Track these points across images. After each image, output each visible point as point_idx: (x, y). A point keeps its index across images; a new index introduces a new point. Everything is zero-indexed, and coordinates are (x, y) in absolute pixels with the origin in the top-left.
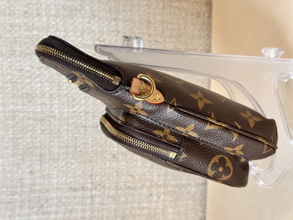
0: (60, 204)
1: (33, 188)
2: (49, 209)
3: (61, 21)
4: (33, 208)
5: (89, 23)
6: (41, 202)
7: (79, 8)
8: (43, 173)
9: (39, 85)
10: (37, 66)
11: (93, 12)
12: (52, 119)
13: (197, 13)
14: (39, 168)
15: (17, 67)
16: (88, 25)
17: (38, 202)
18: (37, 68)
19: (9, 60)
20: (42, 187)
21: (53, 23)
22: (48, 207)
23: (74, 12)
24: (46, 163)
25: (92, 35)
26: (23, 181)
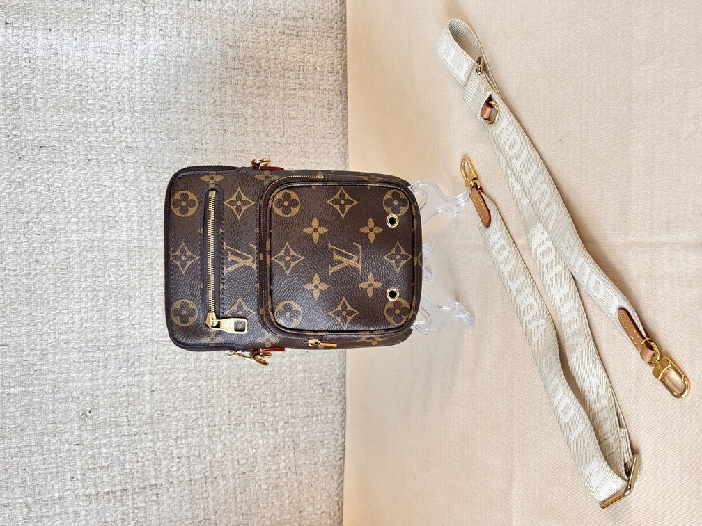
0: (155, 363)
1: (121, 341)
2: (142, 369)
3: (149, 118)
4: (120, 369)
5: (186, 119)
6: (132, 361)
7: (173, 100)
8: (133, 322)
9: (123, 205)
10: (119, 180)
11: (192, 104)
12: (142, 250)
13: (328, 104)
14: (127, 316)
15: (93, 180)
16: (185, 122)
17: (128, 360)
18: (120, 182)
19: (83, 172)
20: (131, 340)
21: (139, 121)
22: (140, 366)
23: (167, 106)
24: (136, 308)
25: (191, 136)
26: (106, 333)
